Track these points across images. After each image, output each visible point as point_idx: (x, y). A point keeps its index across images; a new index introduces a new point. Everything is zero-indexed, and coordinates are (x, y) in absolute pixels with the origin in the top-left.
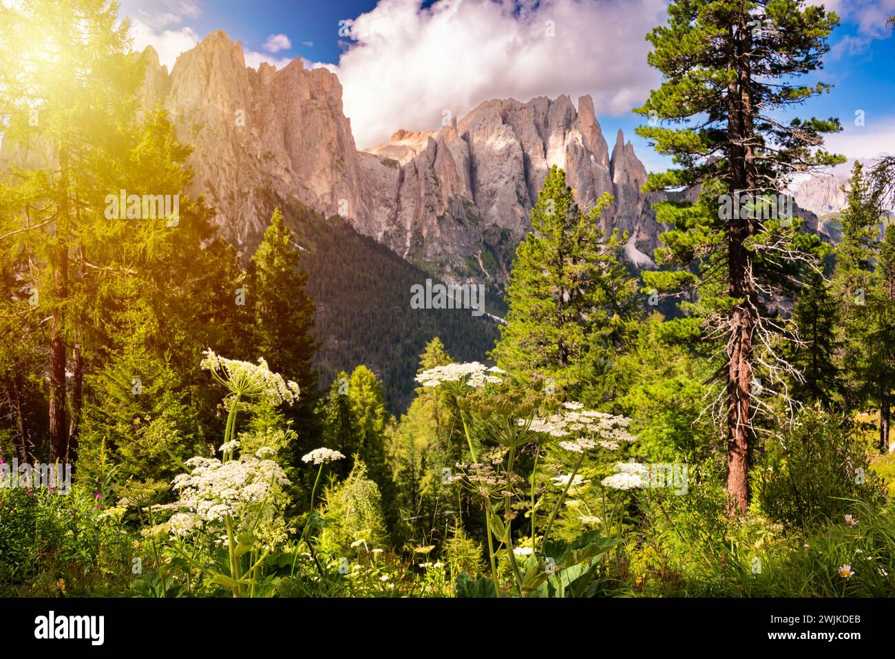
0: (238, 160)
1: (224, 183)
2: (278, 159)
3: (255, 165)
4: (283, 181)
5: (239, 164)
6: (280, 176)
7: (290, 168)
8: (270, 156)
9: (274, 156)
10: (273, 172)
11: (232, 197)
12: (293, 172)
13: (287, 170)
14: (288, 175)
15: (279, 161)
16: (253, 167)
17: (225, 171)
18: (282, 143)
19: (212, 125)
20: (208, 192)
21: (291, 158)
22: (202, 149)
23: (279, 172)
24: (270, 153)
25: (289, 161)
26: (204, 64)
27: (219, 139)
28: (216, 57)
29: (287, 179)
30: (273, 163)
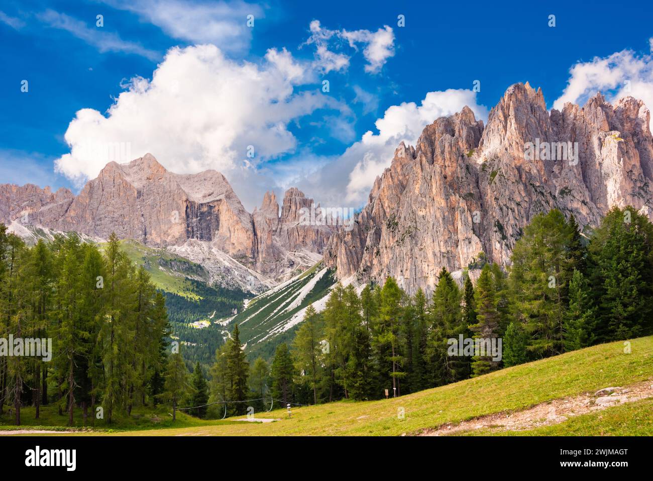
0: (531, 199)
1: (512, 222)
2: (574, 193)
3: (547, 202)
4: (580, 213)
5: (531, 203)
6: (577, 209)
7: (588, 200)
8: (567, 191)
9: (570, 191)
10: (569, 206)
11: (520, 234)
12: (591, 204)
13: (583, 202)
14: (584, 207)
15: (575, 194)
16: (544, 204)
17: (513, 211)
18: (581, 177)
19: (504, 171)
20: (496, 232)
21: (590, 191)
22: (495, 193)
23: (576, 205)
24: (566, 188)
25: (587, 193)
26: (502, 116)
27: (510, 183)
28: (511, 108)
29: (584, 211)
30: (569, 197)
